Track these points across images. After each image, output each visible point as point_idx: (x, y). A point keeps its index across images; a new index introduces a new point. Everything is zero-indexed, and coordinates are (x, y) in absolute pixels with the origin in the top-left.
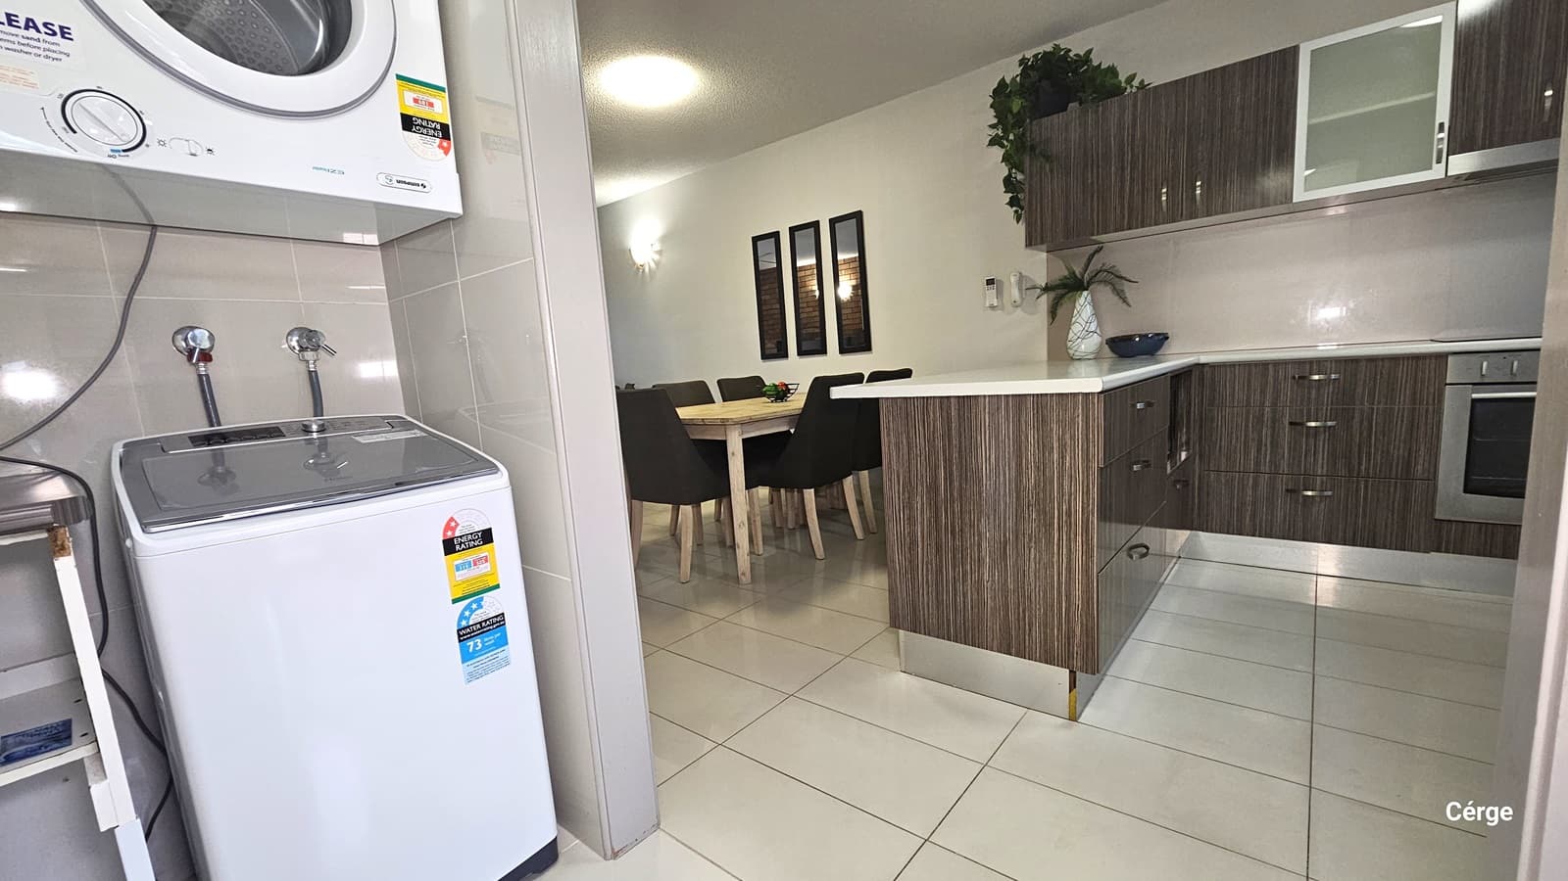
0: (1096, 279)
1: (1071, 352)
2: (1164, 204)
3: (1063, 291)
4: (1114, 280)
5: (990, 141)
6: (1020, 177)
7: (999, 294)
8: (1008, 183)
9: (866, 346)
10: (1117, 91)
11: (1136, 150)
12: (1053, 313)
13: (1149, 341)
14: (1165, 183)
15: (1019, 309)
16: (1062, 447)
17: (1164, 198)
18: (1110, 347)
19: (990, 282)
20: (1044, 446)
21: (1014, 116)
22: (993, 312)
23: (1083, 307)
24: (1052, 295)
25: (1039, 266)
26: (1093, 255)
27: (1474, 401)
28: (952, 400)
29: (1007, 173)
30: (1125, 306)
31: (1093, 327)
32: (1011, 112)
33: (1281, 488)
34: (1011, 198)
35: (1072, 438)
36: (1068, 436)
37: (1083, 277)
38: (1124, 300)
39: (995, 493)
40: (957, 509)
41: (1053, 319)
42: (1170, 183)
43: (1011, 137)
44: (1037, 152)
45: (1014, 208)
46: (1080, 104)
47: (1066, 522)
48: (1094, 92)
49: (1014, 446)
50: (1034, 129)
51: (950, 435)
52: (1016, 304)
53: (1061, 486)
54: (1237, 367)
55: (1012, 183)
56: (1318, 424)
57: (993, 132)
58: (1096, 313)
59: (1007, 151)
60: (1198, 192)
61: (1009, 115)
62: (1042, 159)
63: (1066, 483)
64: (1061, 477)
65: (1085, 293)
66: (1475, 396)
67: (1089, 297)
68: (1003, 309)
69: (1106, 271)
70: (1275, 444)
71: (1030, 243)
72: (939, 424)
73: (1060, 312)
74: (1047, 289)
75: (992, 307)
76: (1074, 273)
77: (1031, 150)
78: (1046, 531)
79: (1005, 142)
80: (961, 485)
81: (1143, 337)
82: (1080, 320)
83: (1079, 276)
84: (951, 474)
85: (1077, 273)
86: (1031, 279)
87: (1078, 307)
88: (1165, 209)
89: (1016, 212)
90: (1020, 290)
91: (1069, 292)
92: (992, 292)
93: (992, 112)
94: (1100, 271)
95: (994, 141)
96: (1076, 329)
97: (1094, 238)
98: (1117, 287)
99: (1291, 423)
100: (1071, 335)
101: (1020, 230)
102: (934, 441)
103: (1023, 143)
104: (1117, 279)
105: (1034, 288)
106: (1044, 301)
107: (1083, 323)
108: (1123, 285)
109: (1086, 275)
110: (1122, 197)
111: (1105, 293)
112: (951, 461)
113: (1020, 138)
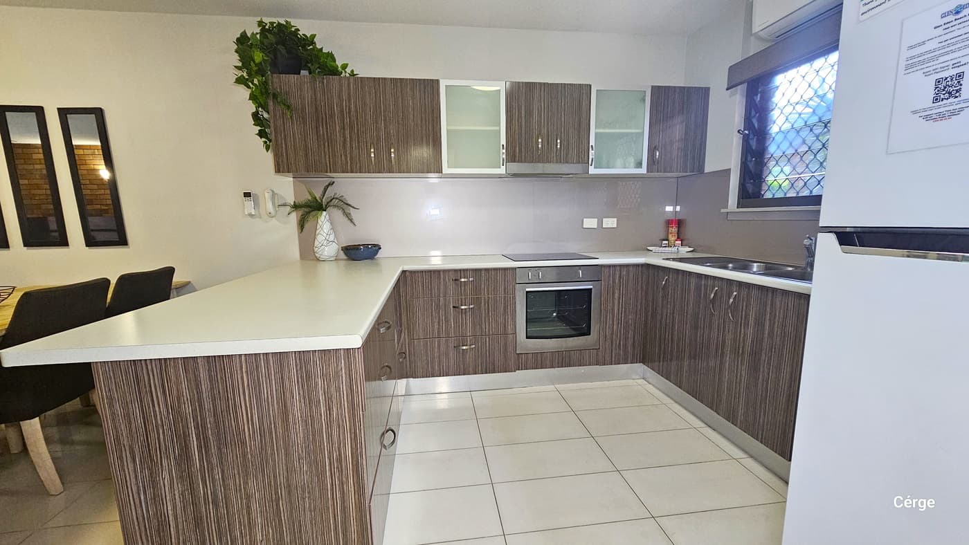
0: (332, 203)
1: (317, 255)
2: (373, 159)
3: (309, 209)
4: (344, 206)
5: (236, 79)
6: (266, 115)
7: (256, 205)
8: (255, 116)
9: (120, 239)
10: (334, 72)
11: (352, 119)
12: (301, 225)
13: (370, 250)
14: (372, 146)
15: (274, 219)
16: (329, 400)
17: (373, 155)
18: (344, 252)
19: (247, 195)
20: (311, 401)
21: (256, 65)
22: (251, 219)
23: (324, 222)
24: (300, 212)
25: (286, 187)
26: (328, 186)
27: (527, 292)
28: (199, 360)
29: (254, 110)
30: (352, 225)
31: (332, 238)
32: (254, 62)
33: (451, 345)
34: (259, 131)
35: (338, 390)
36: (333, 389)
37: (322, 201)
38: (351, 220)
39: (261, 453)
40: (218, 476)
41: (302, 230)
42: (376, 147)
43: (256, 81)
44: (279, 100)
45: (264, 139)
46: (310, 73)
47: (338, 468)
48: (319, 68)
49: (278, 403)
50: (274, 80)
51: (200, 400)
52: (271, 215)
53: (330, 436)
54: (424, 273)
55: (259, 119)
56: (466, 307)
57: (240, 73)
58: (333, 228)
59: (252, 92)
60: (393, 155)
61: (252, 63)
62: (283, 107)
63: (335, 433)
64: (329, 426)
65: (324, 213)
66: (527, 290)
67: (327, 216)
68: (261, 218)
69: (337, 198)
70: (447, 321)
71: (278, 170)
72: (184, 385)
73: (307, 226)
74: (296, 207)
75: (251, 215)
76: (315, 198)
77: (273, 98)
78: (318, 480)
79: (250, 84)
80: (219, 449)
81: (366, 246)
82: (322, 232)
83: (319, 201)
84: (206, 439)
85: (318, 198)
86: (282, 197)
87: (320, 223)
88: (373, 163)
89: (265, 142)
90: (273, 204)
91: (313, 211)
92: (249, 204)
93: (236, 56)
94: (333, 198)
95: (240, 81)
96: (320, 239)
97: (328, 174)
98: (346, 211)
99: (454, 307)
100: (316, 243)
101: (269, 157)
102: (179, 407)
103: (267, 90)
104: (345, 206)
105: (285, 205)
106: (294, 217)
107: (325, 235)
108: (349, 209)
109: (324, 200)
110: (344, 147)
111: (337, 214)
112: (204, 426)
113: (264, 84)
